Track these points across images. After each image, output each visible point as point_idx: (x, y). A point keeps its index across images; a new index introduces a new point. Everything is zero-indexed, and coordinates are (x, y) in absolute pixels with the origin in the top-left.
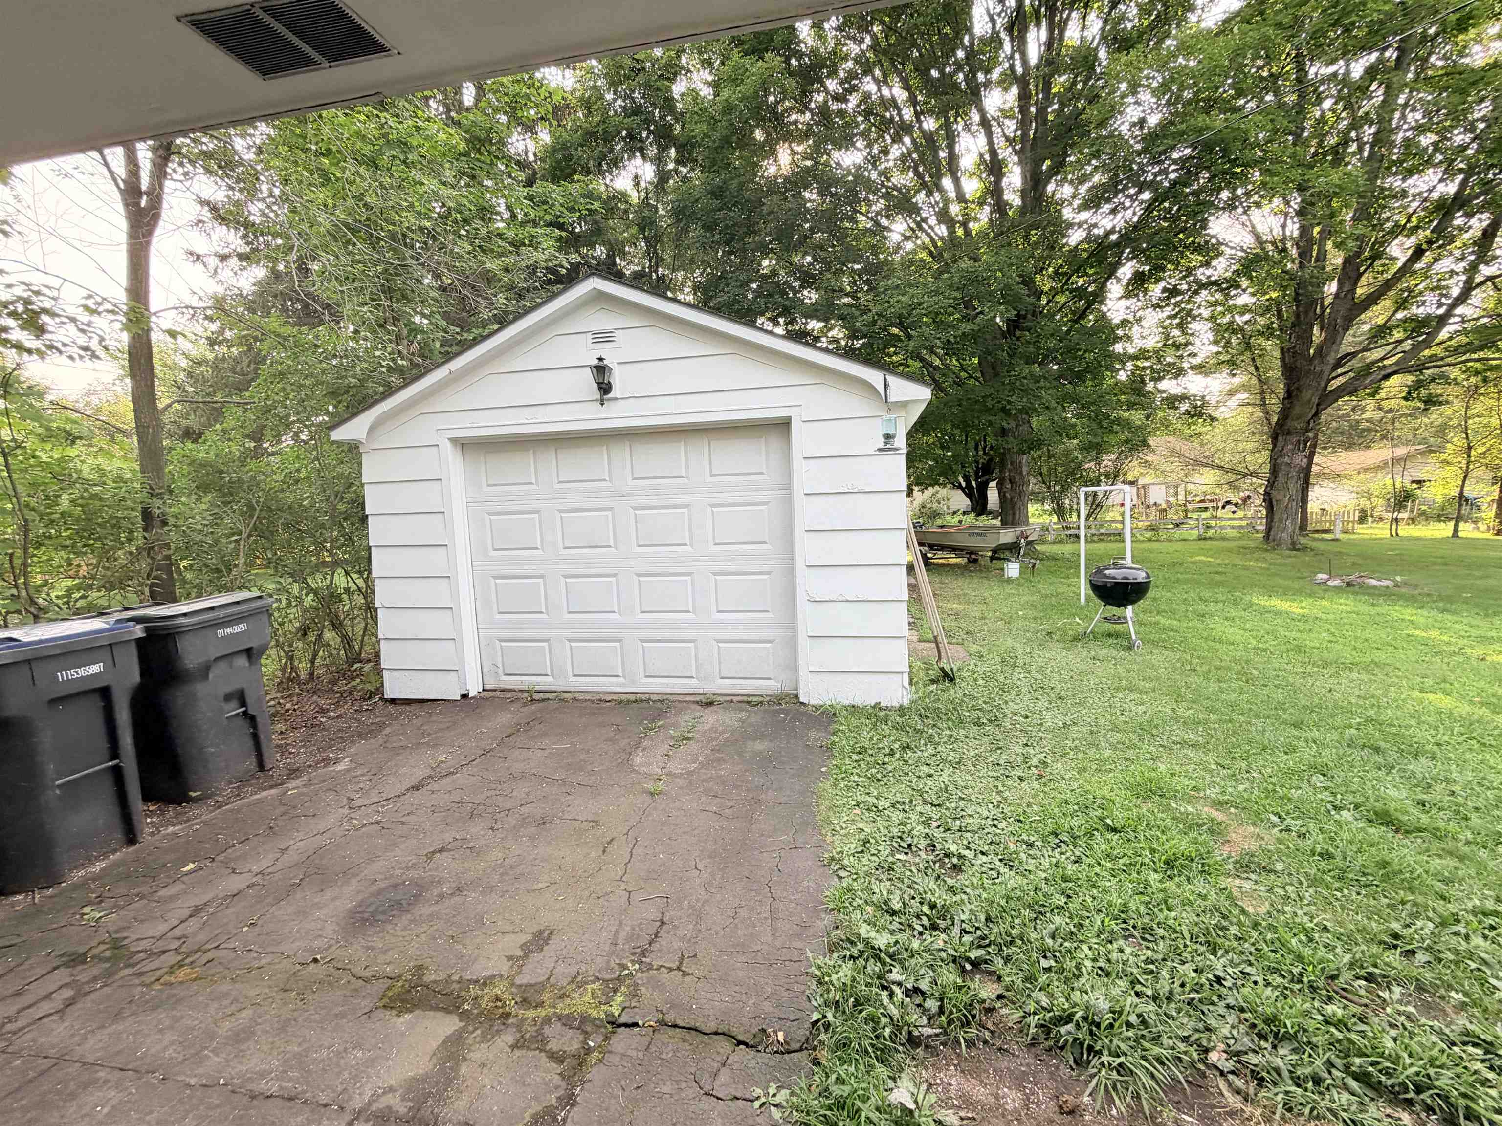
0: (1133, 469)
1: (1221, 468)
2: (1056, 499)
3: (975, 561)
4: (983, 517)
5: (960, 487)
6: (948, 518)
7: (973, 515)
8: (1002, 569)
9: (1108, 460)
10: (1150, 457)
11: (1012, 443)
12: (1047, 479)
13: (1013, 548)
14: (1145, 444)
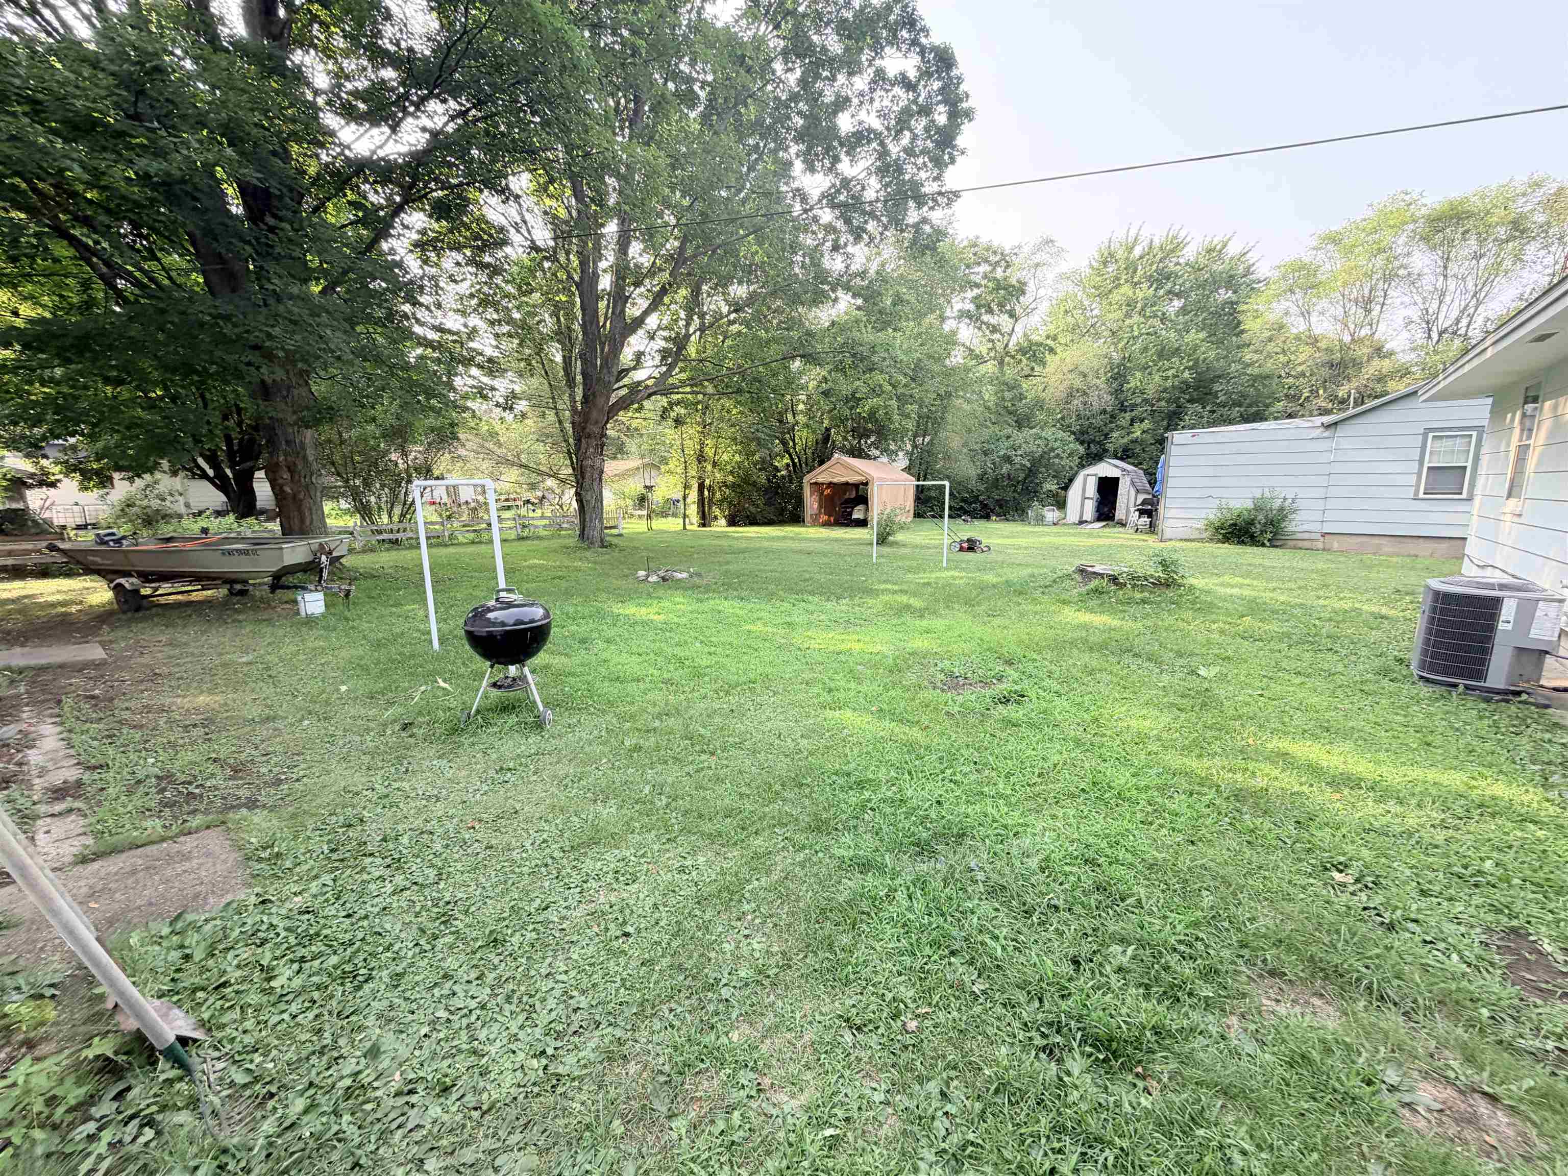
0: (443, 462)
1: (526, 467)
2: (356, 495)
3: (242, 593)
4: (251, 520)
5: (204, 476)
6: (187, 523)
7: (231, 518)
8: (295, 602)
9: (416, 451)
10: (462, 452)
11: (280, 410)
12: (341, 469)
13: (311, 568)
14: (455, 437)
